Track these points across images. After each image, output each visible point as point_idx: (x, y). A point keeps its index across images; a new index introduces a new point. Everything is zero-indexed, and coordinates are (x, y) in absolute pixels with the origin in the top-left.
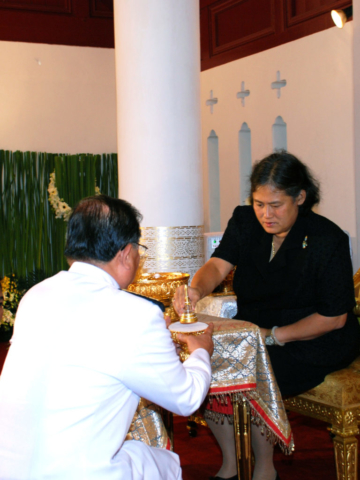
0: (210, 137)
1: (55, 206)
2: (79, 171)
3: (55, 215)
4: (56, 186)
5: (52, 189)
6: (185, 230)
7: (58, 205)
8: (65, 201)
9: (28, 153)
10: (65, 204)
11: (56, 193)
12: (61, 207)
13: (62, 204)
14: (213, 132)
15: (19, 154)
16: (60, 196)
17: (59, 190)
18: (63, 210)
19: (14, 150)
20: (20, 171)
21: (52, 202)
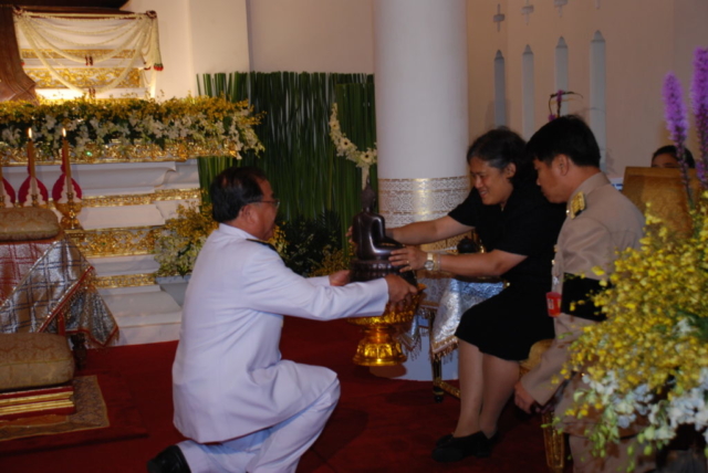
0: (525, 53)
1: (336, 142)
2: (363, 101)
3: (336, 152)
4: (338, 118)
5: (334, 123)
6: (444, 181)
7: (339, 140)
8: (348, 137)
9: (316, 74)
10: (347, 140)
11: (338, 127)
12: (342, 144)
13: (344, 140)
14: (528, 46)
15: (306, 75)
16: (342, 130)
17: (340, 123)
18: (345, 147)
19: (300, 72)
20: (307, 96)
21: (333, 138)
